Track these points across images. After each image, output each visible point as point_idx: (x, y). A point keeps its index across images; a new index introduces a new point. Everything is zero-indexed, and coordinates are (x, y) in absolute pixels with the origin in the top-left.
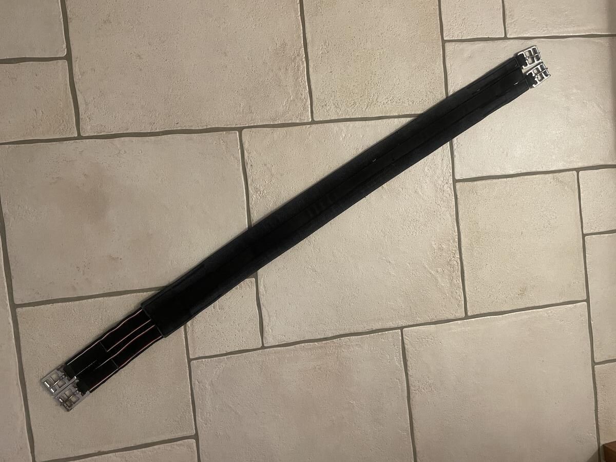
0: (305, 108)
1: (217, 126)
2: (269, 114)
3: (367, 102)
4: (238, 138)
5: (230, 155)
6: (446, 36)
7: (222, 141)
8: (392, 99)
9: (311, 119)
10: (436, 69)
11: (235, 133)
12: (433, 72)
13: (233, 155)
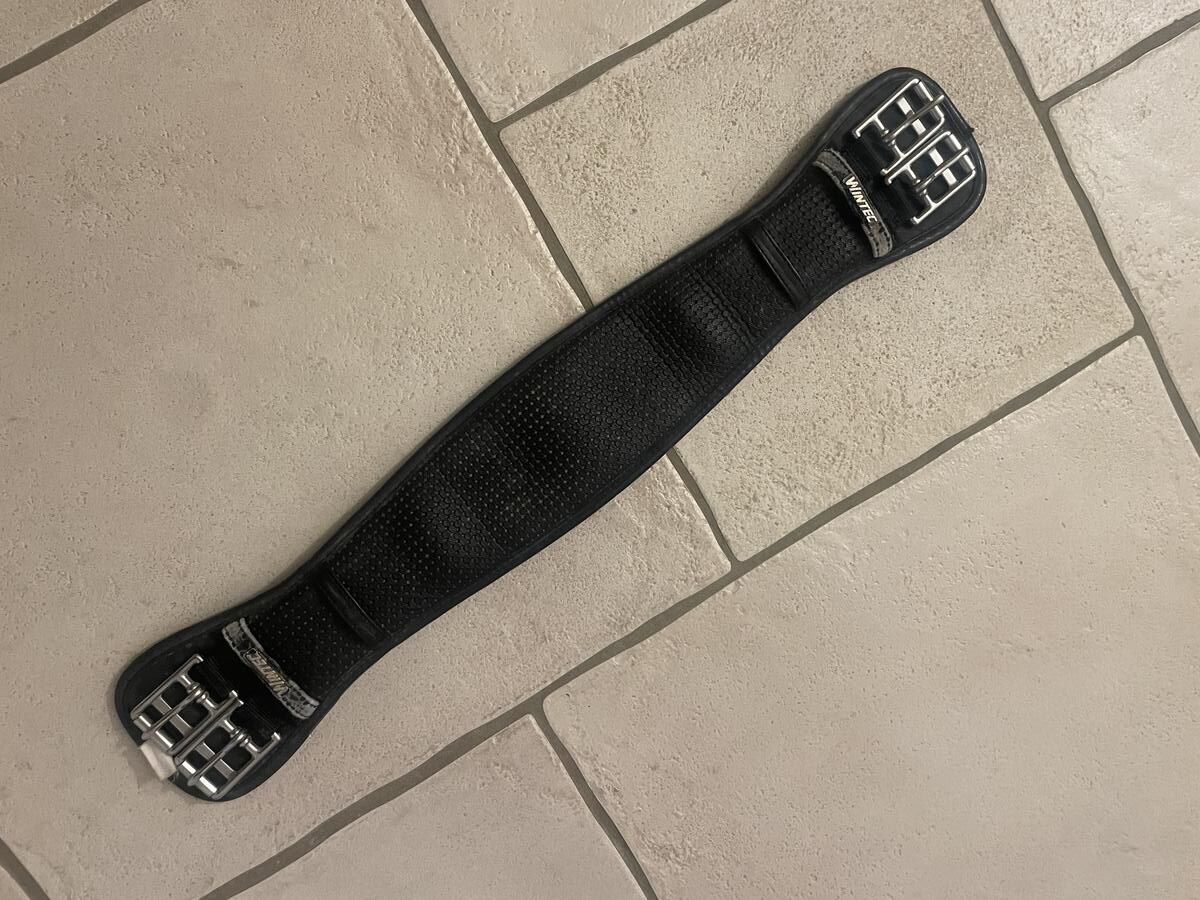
0: (696, 541)
1: (462, 732)
2: (597, 614)
3: (876, 425)
4: (541, 733)
5: (540, 795)
6: (1043, 87)
7: (499, 768)
8: (951, 375)
9: (729, 563)
10: (1050, 210)
11: (524, 724)
12: (1045, 225)
13: (549, 790)
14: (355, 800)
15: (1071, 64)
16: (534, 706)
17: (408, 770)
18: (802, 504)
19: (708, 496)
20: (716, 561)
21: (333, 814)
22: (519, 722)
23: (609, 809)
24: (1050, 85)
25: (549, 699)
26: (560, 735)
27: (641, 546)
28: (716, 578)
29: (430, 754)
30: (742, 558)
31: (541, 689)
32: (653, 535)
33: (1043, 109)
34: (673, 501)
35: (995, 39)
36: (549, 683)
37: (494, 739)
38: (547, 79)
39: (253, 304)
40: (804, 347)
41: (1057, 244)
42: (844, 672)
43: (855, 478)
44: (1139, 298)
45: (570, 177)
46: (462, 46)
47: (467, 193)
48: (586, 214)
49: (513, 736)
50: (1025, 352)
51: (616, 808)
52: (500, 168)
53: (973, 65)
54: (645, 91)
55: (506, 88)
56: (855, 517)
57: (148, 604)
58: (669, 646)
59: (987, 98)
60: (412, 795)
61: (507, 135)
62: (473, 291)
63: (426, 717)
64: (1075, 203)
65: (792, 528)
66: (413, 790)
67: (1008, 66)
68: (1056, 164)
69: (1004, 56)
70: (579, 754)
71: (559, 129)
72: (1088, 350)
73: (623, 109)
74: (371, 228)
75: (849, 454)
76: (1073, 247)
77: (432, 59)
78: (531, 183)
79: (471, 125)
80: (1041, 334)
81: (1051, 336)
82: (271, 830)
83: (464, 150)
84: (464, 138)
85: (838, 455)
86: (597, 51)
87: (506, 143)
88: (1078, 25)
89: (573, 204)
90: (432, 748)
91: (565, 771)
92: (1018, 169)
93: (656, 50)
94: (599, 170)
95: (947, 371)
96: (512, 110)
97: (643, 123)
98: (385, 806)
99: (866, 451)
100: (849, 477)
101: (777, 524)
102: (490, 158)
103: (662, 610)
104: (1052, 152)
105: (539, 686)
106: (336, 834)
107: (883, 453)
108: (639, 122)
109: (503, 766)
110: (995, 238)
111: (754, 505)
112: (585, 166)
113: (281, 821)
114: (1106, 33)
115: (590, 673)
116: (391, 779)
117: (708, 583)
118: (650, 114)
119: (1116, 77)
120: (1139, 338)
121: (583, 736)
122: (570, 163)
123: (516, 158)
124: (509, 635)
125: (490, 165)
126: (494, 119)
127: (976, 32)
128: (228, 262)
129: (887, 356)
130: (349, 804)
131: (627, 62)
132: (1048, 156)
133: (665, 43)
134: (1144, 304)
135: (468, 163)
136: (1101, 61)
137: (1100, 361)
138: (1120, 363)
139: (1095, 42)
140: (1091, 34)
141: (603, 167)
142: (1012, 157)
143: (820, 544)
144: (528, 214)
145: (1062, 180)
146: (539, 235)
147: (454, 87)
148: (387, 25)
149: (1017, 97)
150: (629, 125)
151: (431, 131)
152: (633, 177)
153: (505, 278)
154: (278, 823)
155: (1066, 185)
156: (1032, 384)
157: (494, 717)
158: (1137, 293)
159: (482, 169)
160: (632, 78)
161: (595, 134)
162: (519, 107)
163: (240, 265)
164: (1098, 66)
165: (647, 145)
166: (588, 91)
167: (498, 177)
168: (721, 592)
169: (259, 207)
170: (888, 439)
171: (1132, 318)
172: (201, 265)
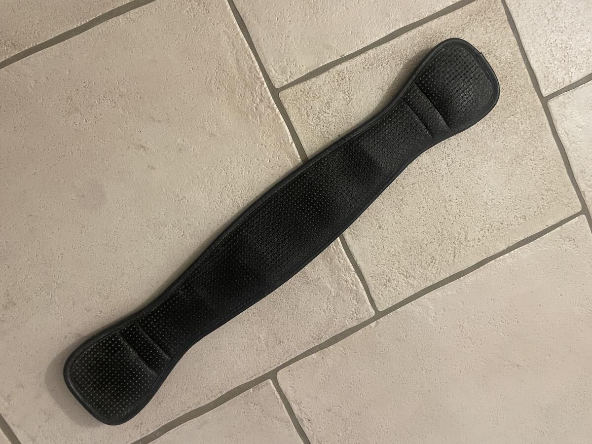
0: (358, 300)
1: (236, 385)
2: (307, 332)
3: (452, 249)
4: (274, 389)
5: (271, 419)
6: (546, 90)
7: (253, 404)
8: (490, 227)
9: (374, 312)
10: (545, 150)
11: (267, 384)
12: (541, 158)
13: (276, 418)
14: (181, 415)
15: (560, 80)
16: (272, 375)
17: (208, 402)
18: (412, 286)
19: (366, 278)
20: (368, 310)
21: (169, 421)
22: (264, 383)
23: (305, 430)
24: (549, 89)
25: (280, 372)
26: (284, 391)
27: (331, 299)
28: (367, 318)
29: (219, 395)
30: (380, 309)
31: (276, 367)
32: (338, 295)
33: (545, 101)
34: (349, 279)
35: (524, 65)
36: (281, 364)
37: (251, 390)
38: (304, 69)
39: (153, 168)
40: (419, 208)
41: (546, 167)
42: (426, 370)
43: (439, 274)
44: (585, 196)
45: (311, 117)
46: (264, 51)
47: (261, 122)
48: (318, 136)
49: (261, 389)
50: (527, 218)
51: (309, 429)
52: (278, 111)
53: (512, 77)
54: (351, 78)
55: (284, 72)
56: (437, 293)
57: (88, 311)
58: (341, 351)
59: (518, 93)
60: (208, 415)
61: (282, 95)
62: (260, 170)
63: (219, 376)
64: (557, 148)
65: (406, 297)
66: (210, 412)
67: (529, 78)
68: (549, 128)
69: (528, 74)
70: (292, 401)
71: (308, 93)
72: (558, 220)
73: (340, 86)
74: (212, 135)
75: (437, 262)
76: (555, 169)
77: (249, 55)
78: (292, 119)
79: (265, 89)
80: (536, 210)
81: (541, 212)
82: (138, 427)
83: (261, 101)
84: (262, 95)
85: (432, 262)
86: (329, 57)
87: (281, 98)
88: (565, 61)
89: (312, 130)
90: (221, 392)
91: (285, 409)
92: (530, 129)
93: (359, 59)
94: (326, 115)
95: (488, 225)
96: (286, 83)
97: (349, 94)
98: (195, 419)
99: (446, 261)
100: (436, 273)
101: (399, 294)
102: (273, 105)
103: (339, 332)
104: (548, 122)
105: (275, 365)
106: (170, 431)
107: (454, 263)
108: (347, 93)
109: (255, 404)
110: (517, 162)
111: (388, 284)
112: (319, 112)
113: (144, 423)
114: (578, 66)
115: (301, 361)
116: (199, 406)
117: (363, 321)
118: (353, 89)
119: (582, 88)
120: (584, 216)
121: (295, 392)
122: (312, 111)
123: (286, 106)
124: (263, 339)
125: (273, 108)
126: (277, 87)
127: (515, 61)
128: (143, 147)
129: (460, 215)
130: (177, 417)
131: (343, 64)
132: (546, 124)
133: (363, 56)
134: (587, 199)
135: (262, 107)
136: (575, 79)
137: (564, 226)
138: (573, 227)
139: (572, 70)
140: (570, 66)
141: (328, 114)
142: (528, 123)
143: (419, 306)
144: (289, 134)
145: (552, 136)
146: (294, 144)
147: (259, 70)
148: (229, 38)
149: (532, 94)
150: (342, 94)
151: (246, 90)
152: (342, 120)
153: (275, 164)
154: (142, 424)
155: (553, 138)
156: (530, 234)
157: (253, 379)
158: (584, 194)
159: (269, 110)
160: (345, 71)
161: (325, 98)
162: (289, 82)
163: (148, 149)
164: (572, 82)
165: (350, 105)
166: (324, 76)
167: (277, 115)
168: (369, 326)
169: (159, 121)
170: (457, 256)
171: (581, 206)
172: (129, 147)
